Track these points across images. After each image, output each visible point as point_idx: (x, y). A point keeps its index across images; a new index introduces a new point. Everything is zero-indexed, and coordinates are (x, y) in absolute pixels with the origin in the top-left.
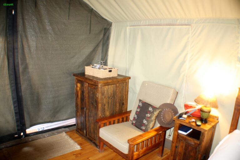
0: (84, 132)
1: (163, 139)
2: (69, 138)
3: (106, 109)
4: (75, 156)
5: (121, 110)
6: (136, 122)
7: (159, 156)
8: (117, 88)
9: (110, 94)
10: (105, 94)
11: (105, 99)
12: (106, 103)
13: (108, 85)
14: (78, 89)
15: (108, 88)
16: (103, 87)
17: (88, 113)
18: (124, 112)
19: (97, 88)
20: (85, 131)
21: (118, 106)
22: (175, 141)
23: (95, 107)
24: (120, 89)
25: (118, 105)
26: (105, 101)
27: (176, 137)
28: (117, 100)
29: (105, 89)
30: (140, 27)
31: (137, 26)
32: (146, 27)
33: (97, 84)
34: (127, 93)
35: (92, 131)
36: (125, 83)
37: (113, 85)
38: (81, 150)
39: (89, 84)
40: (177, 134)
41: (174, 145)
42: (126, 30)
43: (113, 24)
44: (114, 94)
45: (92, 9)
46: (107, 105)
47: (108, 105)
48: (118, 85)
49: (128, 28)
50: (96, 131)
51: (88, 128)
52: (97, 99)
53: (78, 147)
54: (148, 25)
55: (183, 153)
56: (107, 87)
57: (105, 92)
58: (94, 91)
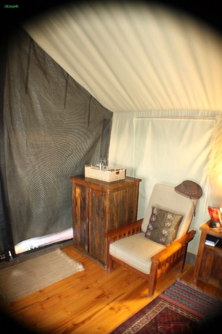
0: (84, 248)
1: (184, 252)
2: (66, 256)
3: (115, 219)
4: (79, 279)
5: (130, 219)
6: (151, 234)
7: (179, 273)
8: (126, 194)
9: (119, 201)
10: (114, 201)
11: (114, 208)
12: (115, 212)
13: (118, 191)
14: (77, 195)
15: (118, 194)
16: (112, 194)
17: (91, 225)
18: (133, 222)
19: (105, 195)
20: (86, 248)
21: (127, 216)
22: (201, 254)
23: (102, 218)
24: (130, 195)
25: (127, 213)
26: (114, 211)
27: (202, 249)
28: (127, 208)
29: (115, 195)
30: (150, 119)
31: (147, 117)
32: (159, 119)
33: (105, 191)
34: (136, 199)
35: (97, 246)
36: (135, 187)
37: (122, 191)
38: (84, 271)
39: (92, 189)
40: (203, 246)
41: (200, 259)
42: (131, 122)
43: (114, 114)
44: (123, 201)
45: (91, 95)
46: (115, 215)
47: (117, 215)
48: (127, 190)
49: (135, 120)
50: (102, 247)
51: (91, 243)
52: (105, 209)
53: (80, 268)
54: (161, 117)
55: (211, 268)
56: (116, 193)
57: (115, 199)
58: (100, 198)
